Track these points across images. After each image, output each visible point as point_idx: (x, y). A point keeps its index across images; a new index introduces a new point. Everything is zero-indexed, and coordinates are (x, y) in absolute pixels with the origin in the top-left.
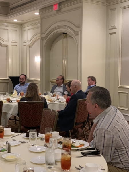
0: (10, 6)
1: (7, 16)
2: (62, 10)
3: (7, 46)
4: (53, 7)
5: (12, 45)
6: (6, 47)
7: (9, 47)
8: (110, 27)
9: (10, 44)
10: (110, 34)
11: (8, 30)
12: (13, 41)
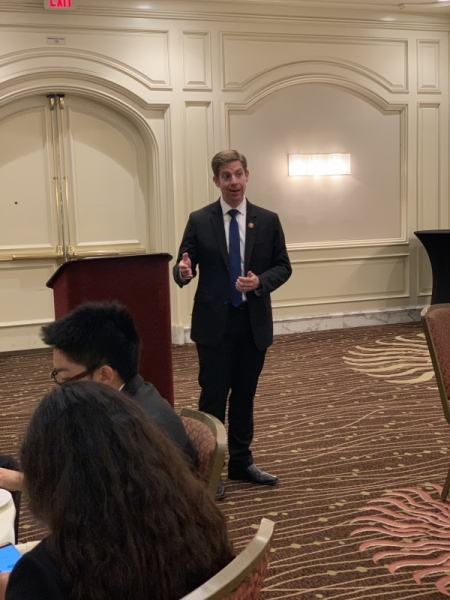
3: (401, 110)
5: (423, 105)
6: (400, 112)
7: (412, 110)
9: (412, 100)
11: (406, 42)
12: (424, 86)
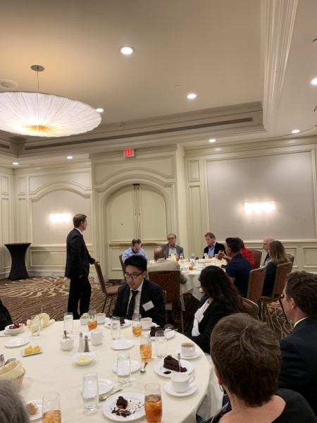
0: (26, 144)
1: (18, 157)
2: (138, 157)
4: (124, 153)
8: (190, 180)
10: (191, 187)
